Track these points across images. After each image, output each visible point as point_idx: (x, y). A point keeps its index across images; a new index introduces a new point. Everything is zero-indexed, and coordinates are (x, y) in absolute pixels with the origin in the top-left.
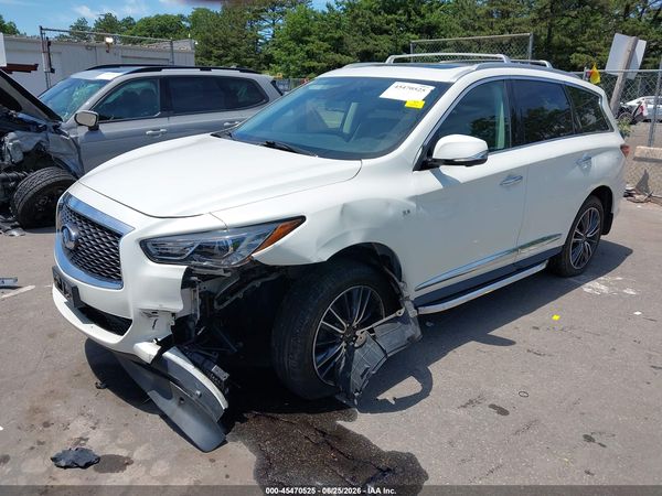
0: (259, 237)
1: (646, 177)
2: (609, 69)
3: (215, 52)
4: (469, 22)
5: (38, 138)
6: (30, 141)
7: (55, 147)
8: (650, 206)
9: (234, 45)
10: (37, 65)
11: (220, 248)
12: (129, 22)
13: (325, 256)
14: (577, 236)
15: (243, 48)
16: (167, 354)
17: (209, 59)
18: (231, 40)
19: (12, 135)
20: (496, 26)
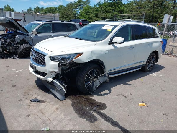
0: (74, 57)
1: (172, 50)
2: (163, 23)
3: (65, 17)
4: (131, 10)
5: (23, 37)
6: (22, 37)
7: (27, 39)
8: (172, 57)
9: (70, 15)
10: (21, 20)
11: (66, 59)
12: (43, 9)
13: (87, 61)
14: (149, 62)
15: (72, 16)
16: (54, 81)
17: (63, 18)
18: (69, 14)
19: (17, 36)
20: (139, 11)
